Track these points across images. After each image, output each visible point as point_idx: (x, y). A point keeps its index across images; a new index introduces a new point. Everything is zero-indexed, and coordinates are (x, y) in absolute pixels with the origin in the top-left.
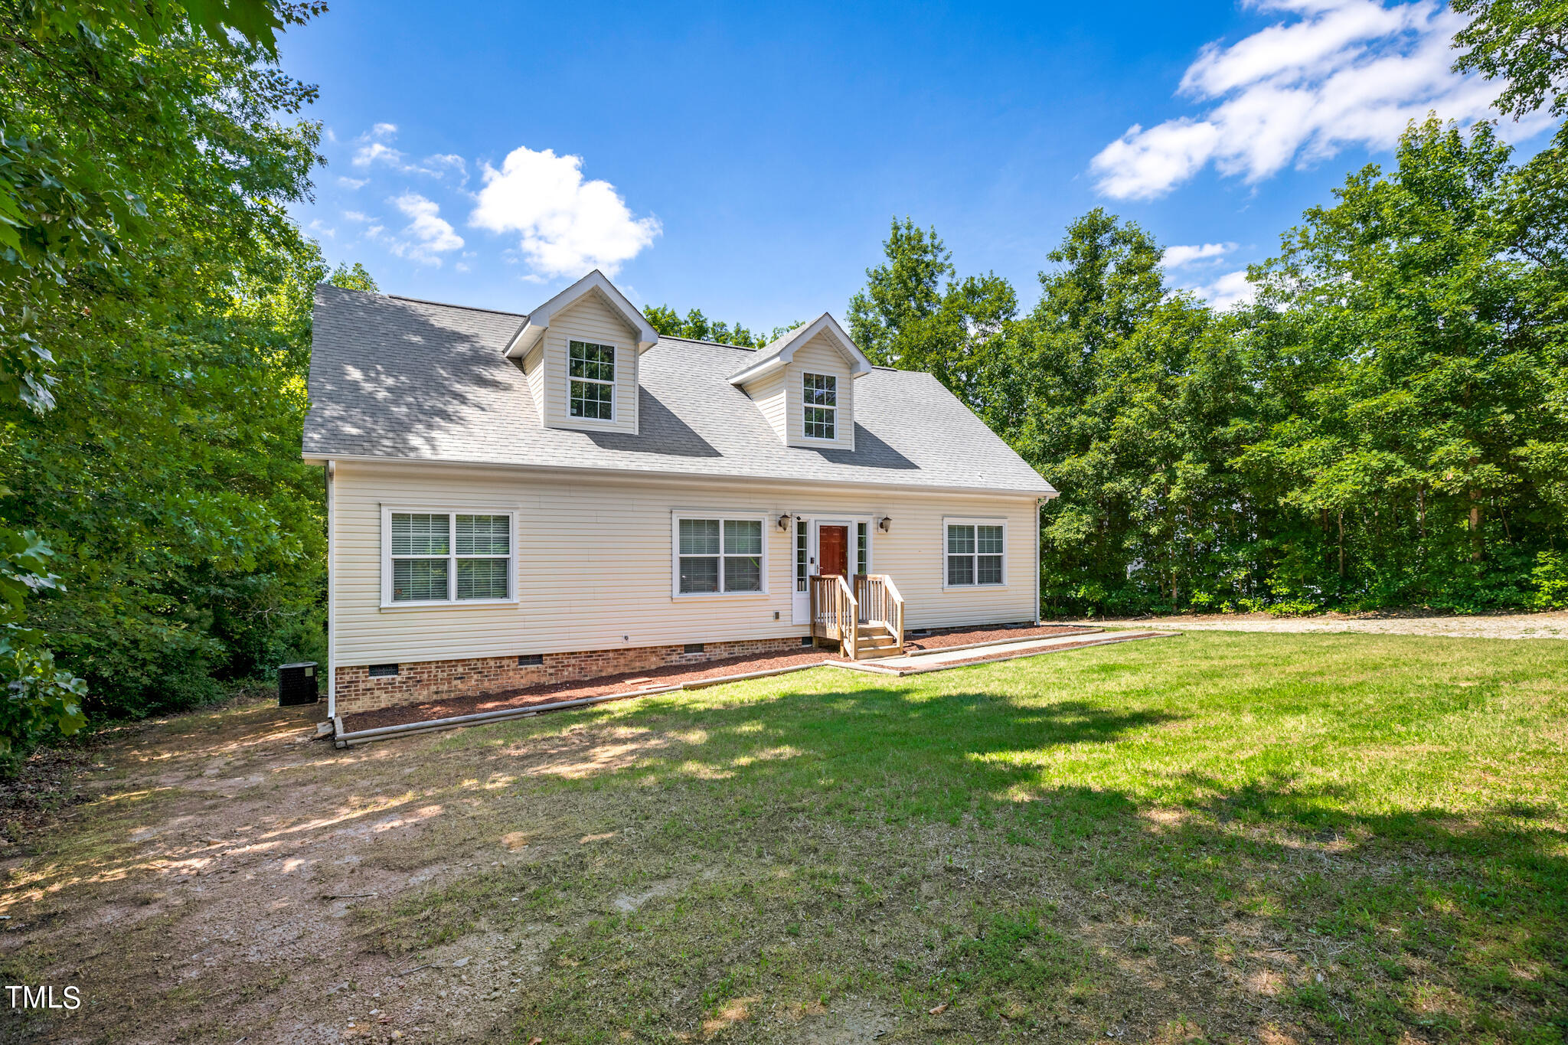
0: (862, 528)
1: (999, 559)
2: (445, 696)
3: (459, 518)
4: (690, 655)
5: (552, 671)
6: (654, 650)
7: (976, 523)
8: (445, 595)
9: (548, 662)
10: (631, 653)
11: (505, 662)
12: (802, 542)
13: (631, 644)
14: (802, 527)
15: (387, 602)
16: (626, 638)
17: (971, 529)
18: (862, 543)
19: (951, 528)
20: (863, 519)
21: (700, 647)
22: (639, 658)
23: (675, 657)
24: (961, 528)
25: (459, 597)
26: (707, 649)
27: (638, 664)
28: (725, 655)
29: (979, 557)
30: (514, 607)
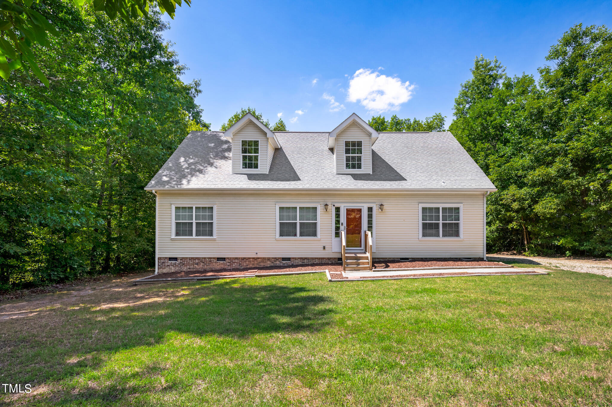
0: (370, 209)
1: (457, 225)
2: (192, 270)
3: (196, 208)
4: (284, 262)
5: (229, 264)
6: (269, 259)
7: (441, 206)
8: (192, 235)
9: (227, 260)
10: (259, 260)
11: (212, 260)
12: (338, 216)
13: (259, 256)
14: (338, 209)
15: (173, 236)
16: (257, 253)
17: (438, 209)
18: (370, 216)
19: (424, 209)
20: (370, 205)
21: (289, 259)
22: (263, 261)
23: (278, 262)
24: (431, 209)
25: (197, 235)
26: (292, 260)
27: (262, 264)
28: (301, 263)
29: (443, 223)
30: (215, 240)
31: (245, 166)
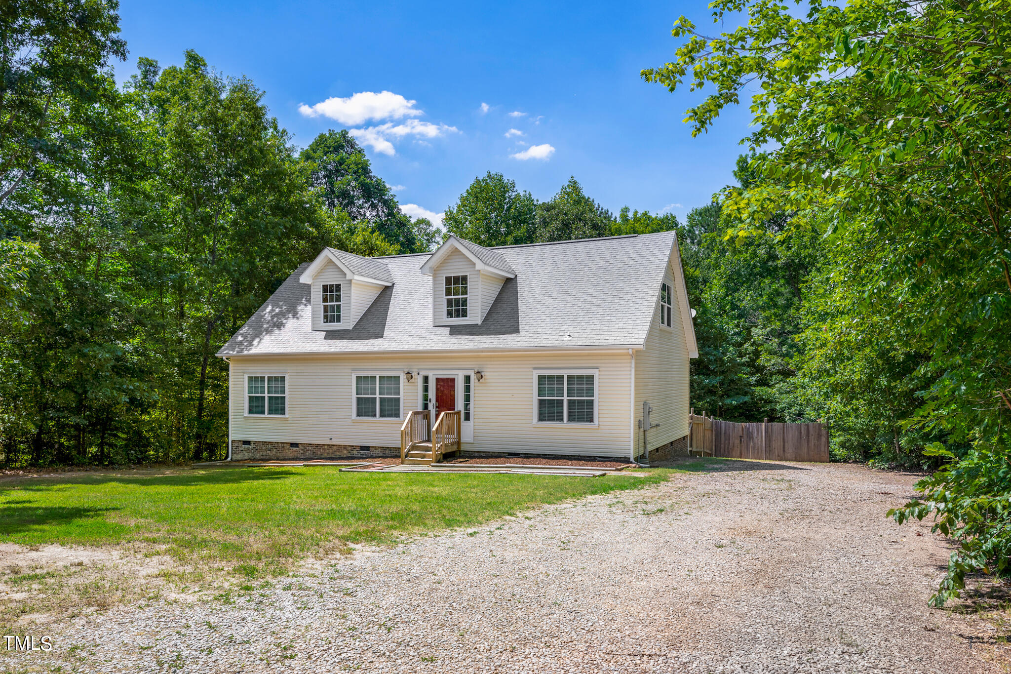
0: (468, 379)
1: (591, 403)
2: (264, 457)
3: (269, 378)
4: (362, 452)
5: (302, 452)
6: (345, 447)
7: (565, 373)
8: (264, 413)
9: (301, 447)
10: (335, 447)
11: (285, 445)
12: (426, 389)
13: (334, 442)
14: (426, 379)
15: (246, 414)
16: (331, 439)
17: (560, 378)
18: (467, 389)
19: (541, 379)
20: (467, 373)
21: (367, 448)
22: (338, 450)
23: (355, 452)
24: (551, 378)
25: (269, 413)
26: (371, 449)
27: (338, 453)
28: (381, 454)
29: (569, 401)
30: (286, 419)
31: (327, 319)
